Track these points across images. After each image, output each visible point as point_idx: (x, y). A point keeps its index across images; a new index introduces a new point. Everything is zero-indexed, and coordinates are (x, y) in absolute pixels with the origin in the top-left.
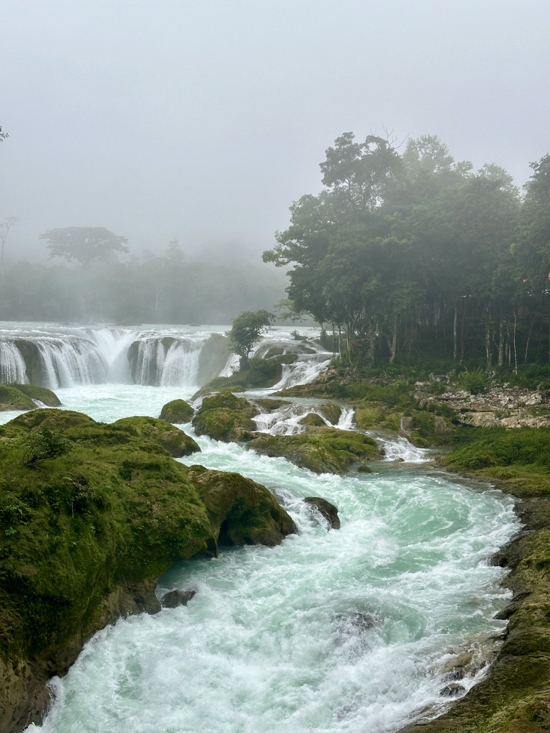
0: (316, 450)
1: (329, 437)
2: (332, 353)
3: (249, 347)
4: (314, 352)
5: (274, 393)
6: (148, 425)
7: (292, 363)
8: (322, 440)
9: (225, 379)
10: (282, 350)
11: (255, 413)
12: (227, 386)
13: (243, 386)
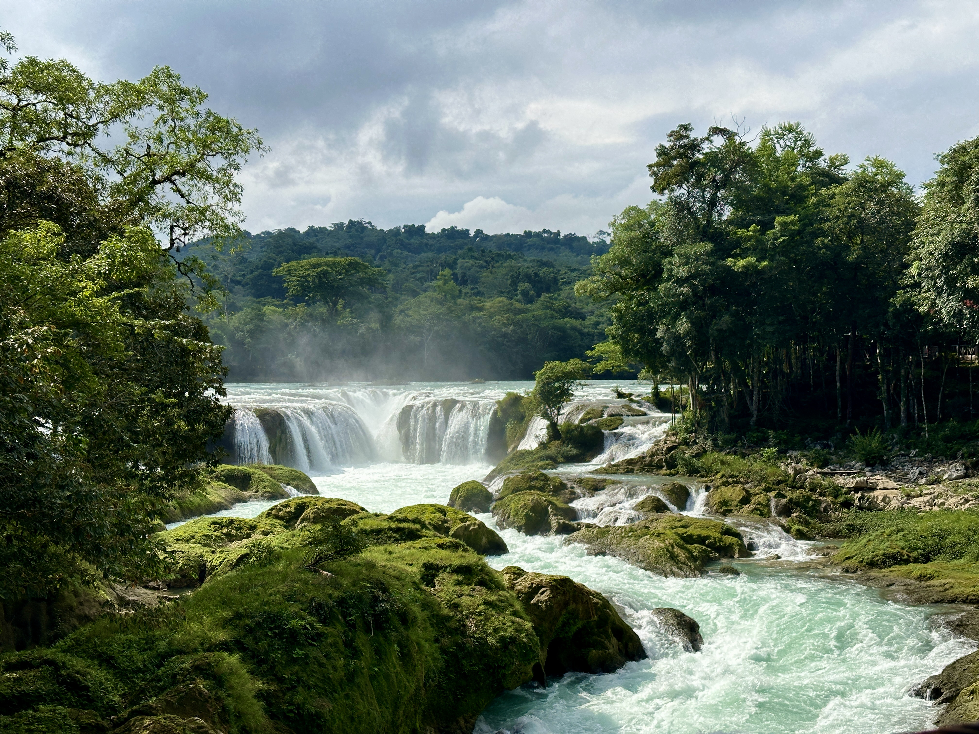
0: (662, 545)
1: (676, 527)
2: (670, 415)
3: (559, 409)
4: (645, 414)
5: (596, 470)
6: (438, 515)
7: (617, 428)
8: (668, 532)
9: (530, 453)
10: (602, 412)
11: (574, 497)
12: (533, 461)
13: (555, 462)
